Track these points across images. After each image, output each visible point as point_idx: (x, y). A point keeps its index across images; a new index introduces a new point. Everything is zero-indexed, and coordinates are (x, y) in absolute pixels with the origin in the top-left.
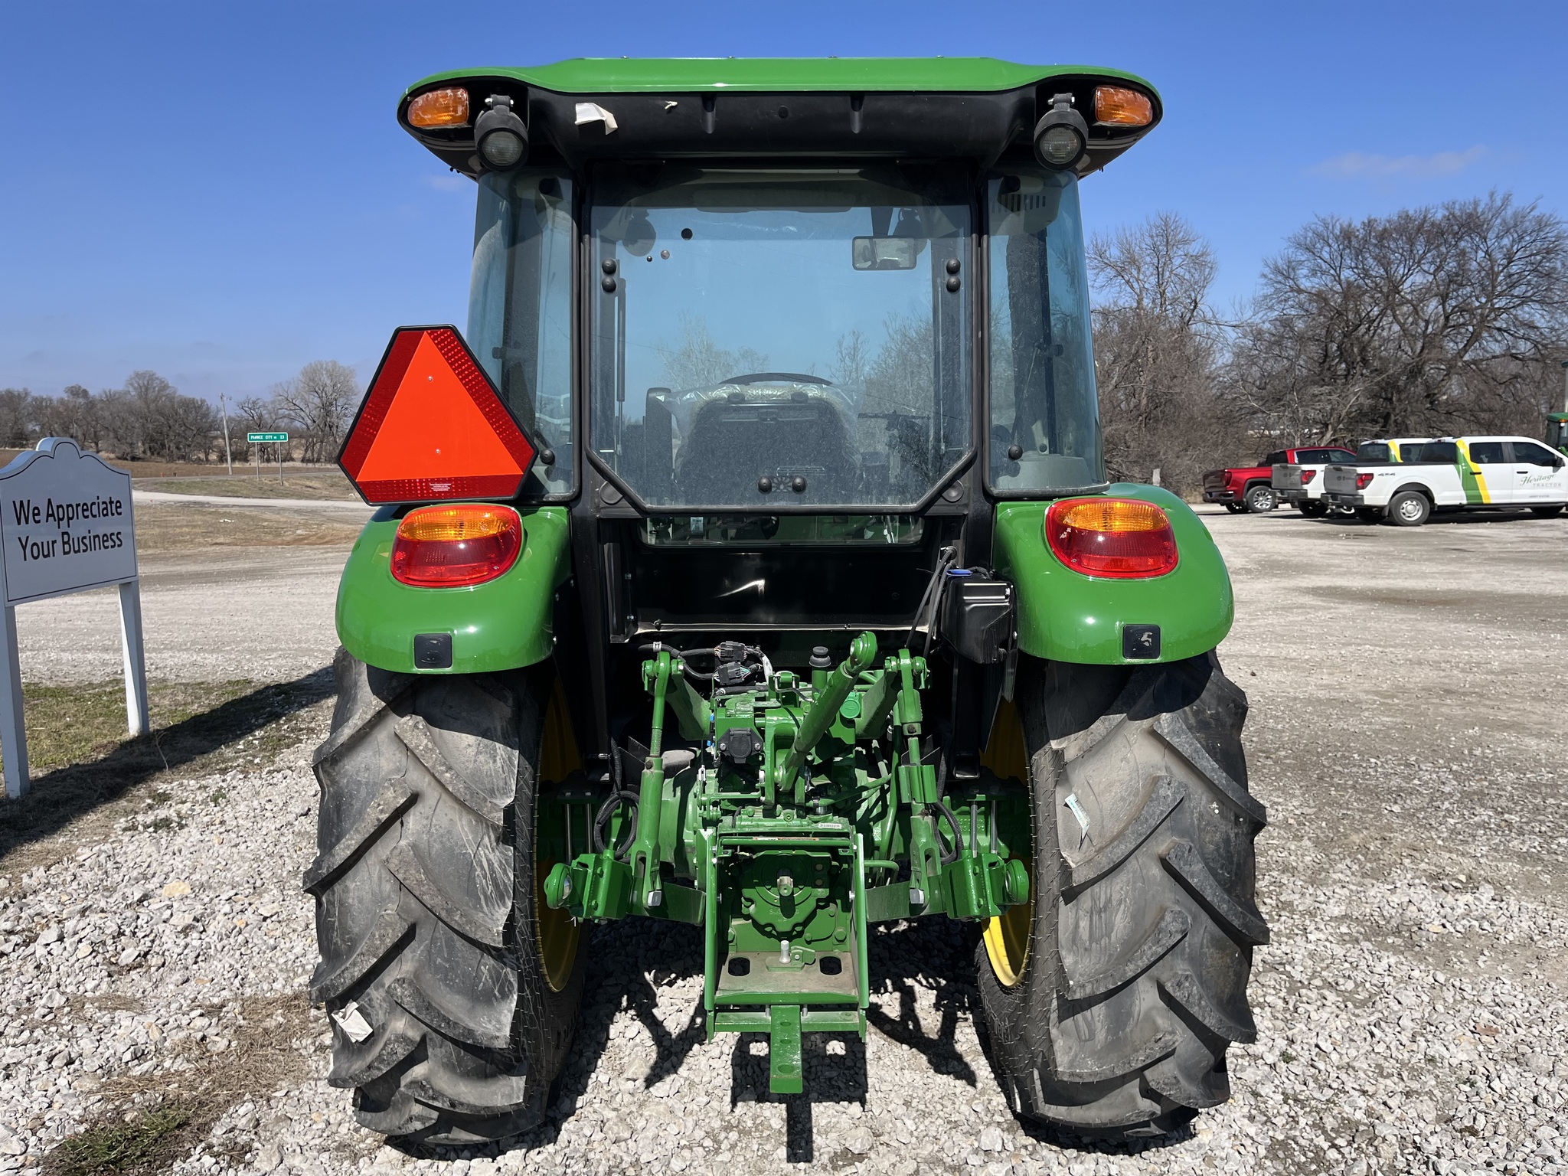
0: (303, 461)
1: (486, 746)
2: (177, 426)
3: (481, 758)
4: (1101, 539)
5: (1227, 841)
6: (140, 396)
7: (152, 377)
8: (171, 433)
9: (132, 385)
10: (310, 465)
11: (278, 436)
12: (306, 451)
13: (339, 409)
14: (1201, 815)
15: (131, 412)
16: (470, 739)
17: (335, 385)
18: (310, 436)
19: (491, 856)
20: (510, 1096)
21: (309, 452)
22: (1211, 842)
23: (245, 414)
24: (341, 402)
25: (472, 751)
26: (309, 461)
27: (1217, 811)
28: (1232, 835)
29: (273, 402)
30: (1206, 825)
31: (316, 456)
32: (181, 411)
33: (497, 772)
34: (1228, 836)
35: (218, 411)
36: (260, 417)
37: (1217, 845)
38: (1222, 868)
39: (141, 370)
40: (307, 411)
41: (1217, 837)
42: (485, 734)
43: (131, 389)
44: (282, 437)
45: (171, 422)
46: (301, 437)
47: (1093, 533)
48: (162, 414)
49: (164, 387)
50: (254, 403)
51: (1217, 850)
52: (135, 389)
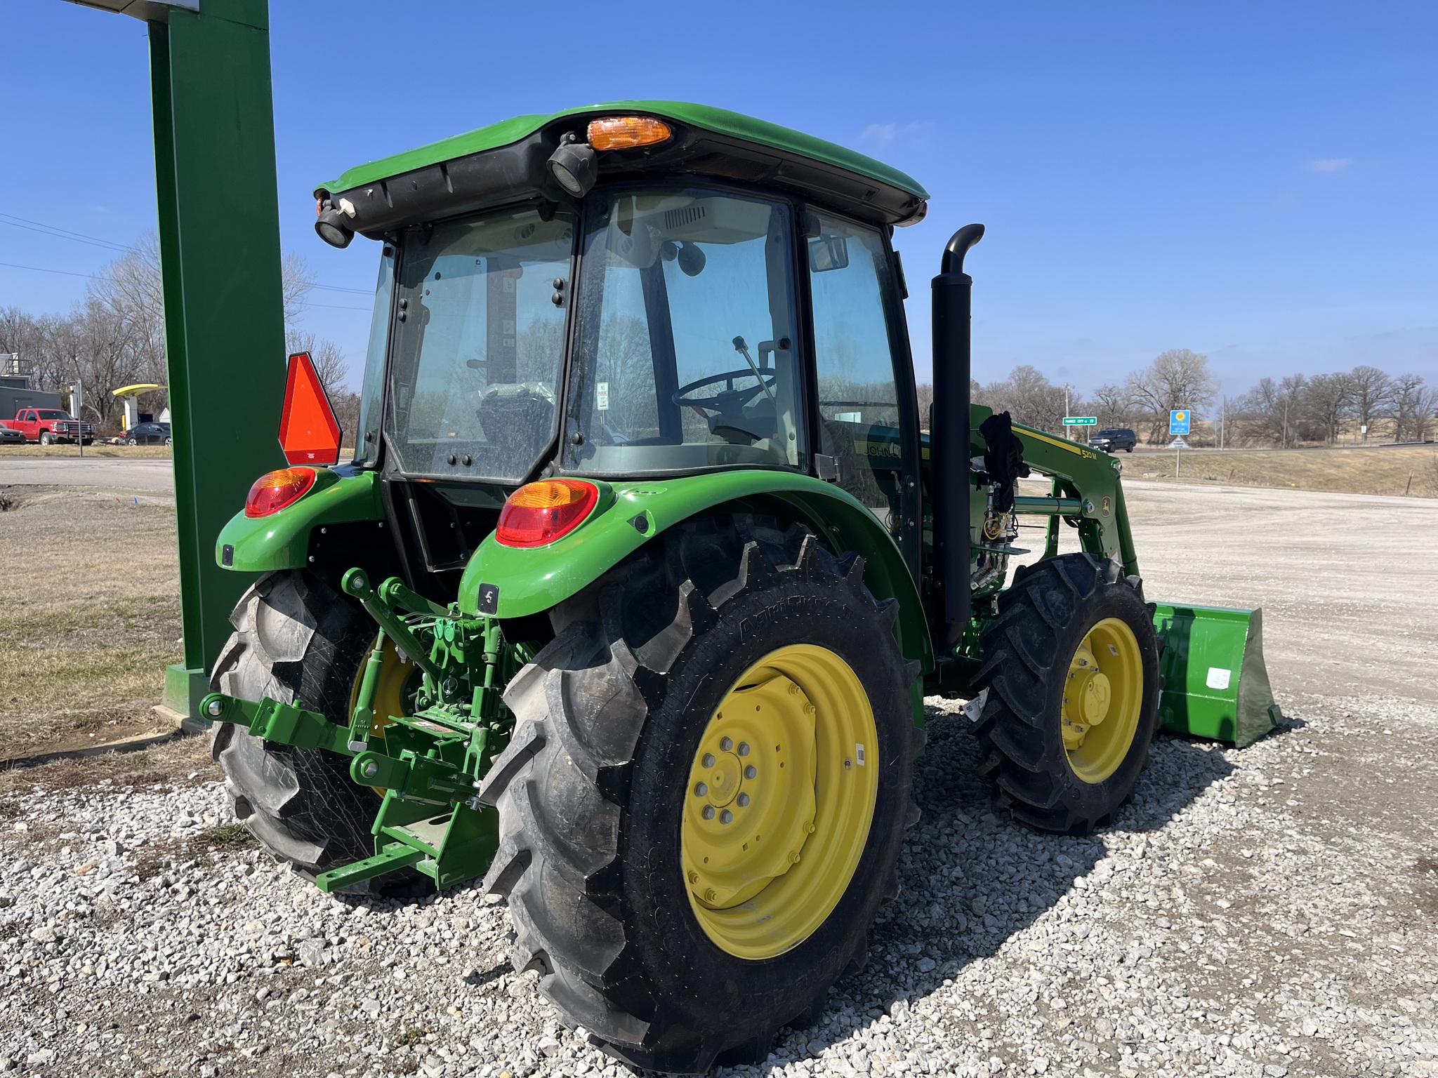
0: (1149, 442)
1: (291, 623)
2: (1044, 412)
3: (284, 630)
4: (545, 511)
5: (571, 791)
6: (1019, 386)
7: (1029, 371)
8: (1039, 418)
9: (1014, 377)
10: (1154, 447)
11: (1088, 420)
12: (1152, 433)
13: (1187, 394)
14: (554, 761)
15: (1011, 401)
16: (283, 617)
17: (1185, 372)
18: (1157, 420)
19: (275, 693)
20: (309, 857)
21: (1155, 435)
22: (556, 788)
23: (1101, 401)
24: (1189, 387)
25: (280, 624)
26: (1154, 443)
27: (570, 763)
28: (580, 788)
29: (1127, 389)
30: (557, 772)
31: (1161, 438)
32: (1048, 399)
33: (292, 641)
34: (575, 788)
35: (1079, 398)
36: (1115, 403)
37: (561, 791)
38: (561, 814)
39: (1022, 365)
40: (1157, 397)
41: (562, 786)
42: (293, 616)
43: (1013, 382)
44: (1092, 421)
45: (1040, 409)
46: (1148, 420)
47: (542, 509)
48: (1033, 402)
49: (1039, 379)
50: (1110, 390)
51: (560, 796)
52: (1016, 381)
